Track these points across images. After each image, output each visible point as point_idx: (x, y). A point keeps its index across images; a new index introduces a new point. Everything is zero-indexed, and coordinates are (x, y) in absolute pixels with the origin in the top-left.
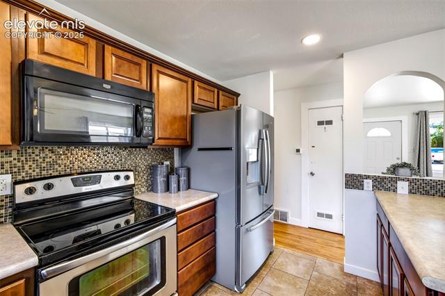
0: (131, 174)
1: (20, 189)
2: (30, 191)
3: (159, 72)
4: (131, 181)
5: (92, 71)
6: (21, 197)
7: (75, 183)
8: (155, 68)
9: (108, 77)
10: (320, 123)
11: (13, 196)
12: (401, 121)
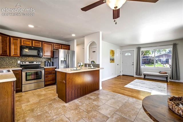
0: (40, 62)
1: (21, 63)
2: (23, 63)
3: (44, 43)
4: (40, 64)
5: (31, 45)
6: (21, 64)
7: (29, 63)
8: (43, 43)
9: (34, 46)
10: (93, 52)
11: (20, 64)
12: (134, 50)
